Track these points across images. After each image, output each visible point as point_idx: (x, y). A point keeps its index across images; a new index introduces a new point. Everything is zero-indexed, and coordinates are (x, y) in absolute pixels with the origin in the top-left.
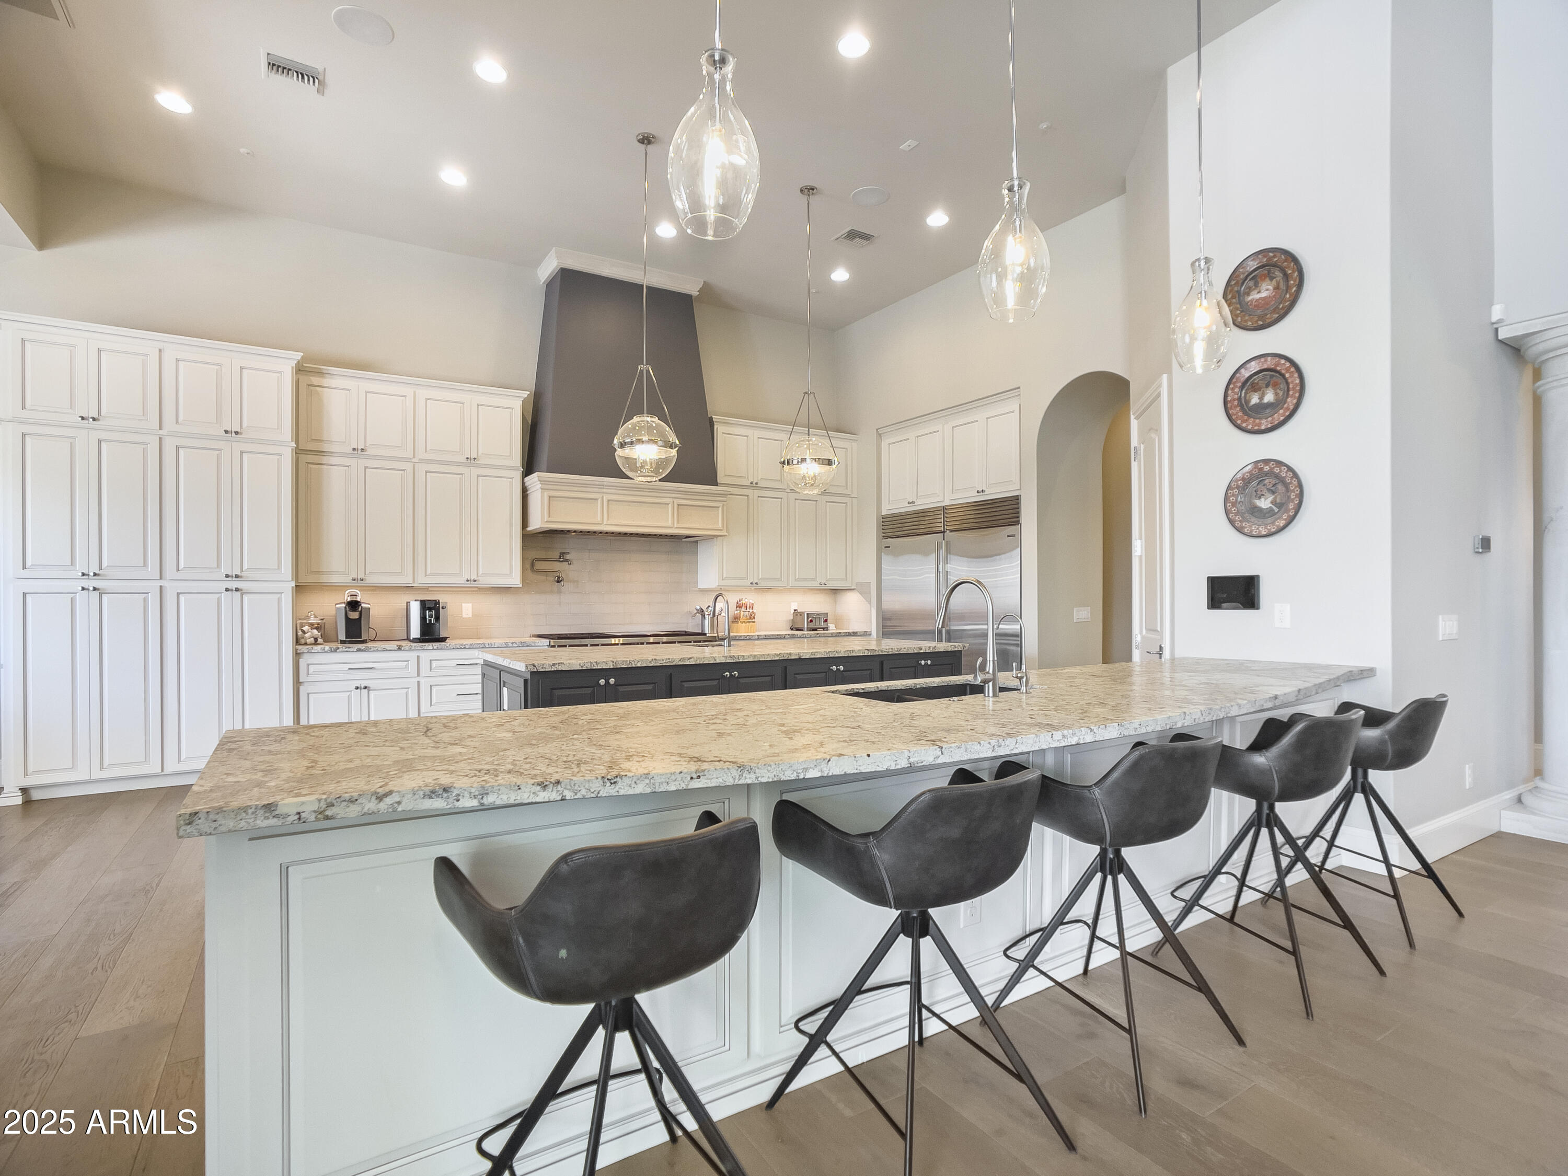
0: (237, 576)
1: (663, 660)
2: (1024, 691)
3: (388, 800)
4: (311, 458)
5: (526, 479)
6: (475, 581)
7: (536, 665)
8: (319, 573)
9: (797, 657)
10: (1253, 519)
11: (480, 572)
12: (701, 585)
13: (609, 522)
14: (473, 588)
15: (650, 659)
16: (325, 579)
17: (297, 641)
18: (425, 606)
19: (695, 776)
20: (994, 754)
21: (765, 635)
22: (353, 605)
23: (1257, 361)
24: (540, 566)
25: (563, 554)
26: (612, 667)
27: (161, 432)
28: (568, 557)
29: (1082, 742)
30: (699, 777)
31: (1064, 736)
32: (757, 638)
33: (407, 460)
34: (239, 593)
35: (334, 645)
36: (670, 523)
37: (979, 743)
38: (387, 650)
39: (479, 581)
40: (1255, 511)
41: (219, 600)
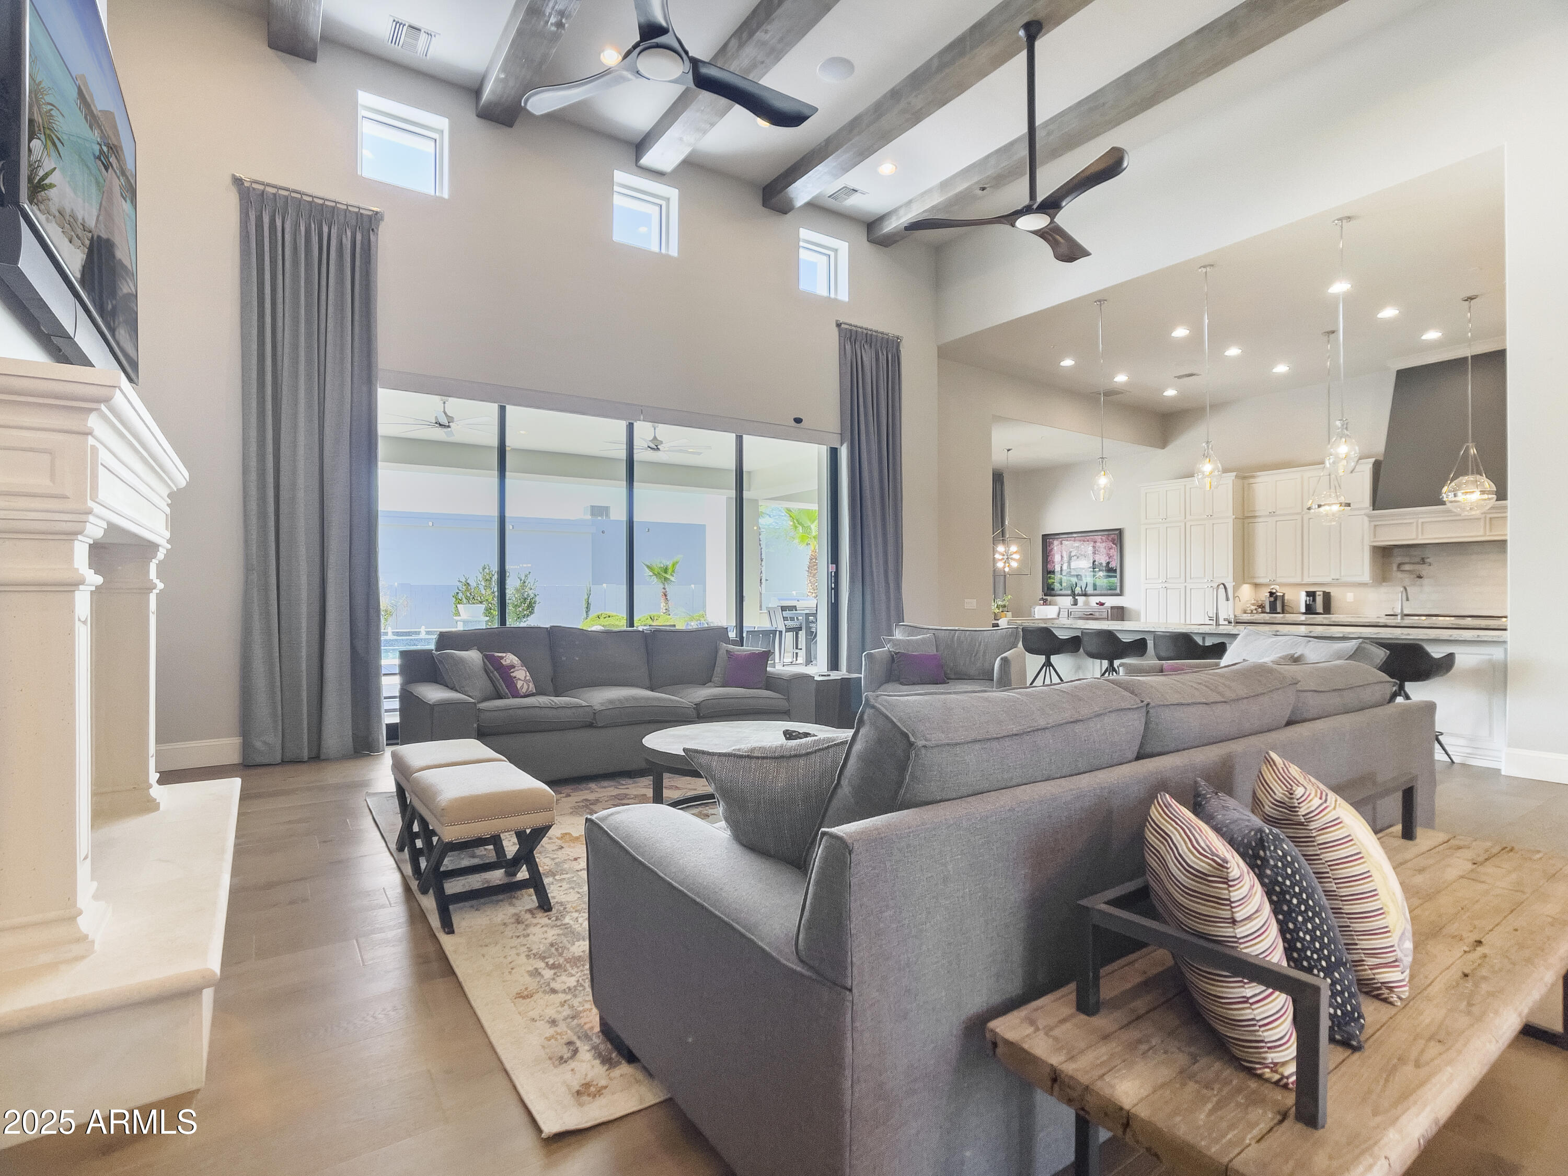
0: (1211, 581)
4: (1250, 521)
8: (1254, 577)
11: (1343, 574)
13: (1423, 537)
14: (1337, 583)
16: (1257, 581)
22: (1274, 594)
24: (1405, 567)
25: (1424, 558)
27: (1185, 521)
28: (1428, 560)
33: (1298, 514)
34: (1212, 589)
36: (1481, 533)
41: (1205, 592)
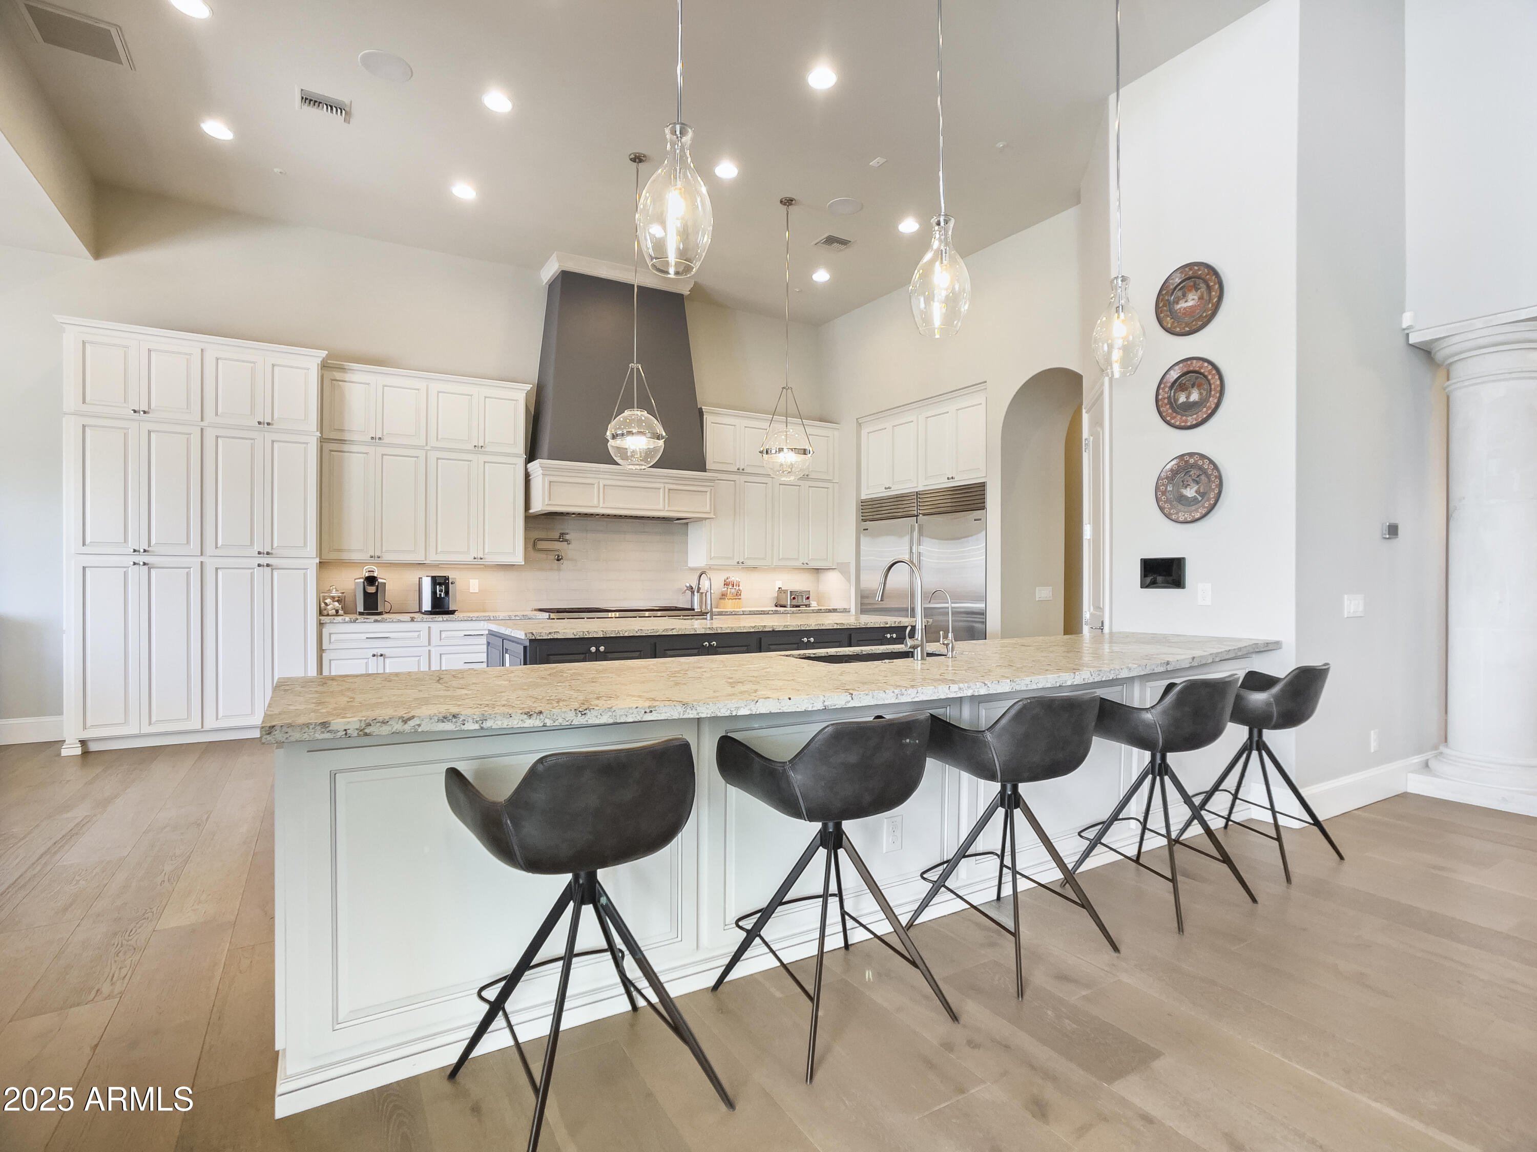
0: (268, 553)
1: (648, 630)
2: (951, 656)
3: (411, 723)
4: (334, 446)
5: (529, 465)
6: (481, 559)
7: (534, 633)
8: (340, 550)
9: (771, 630)
10: (1180, 507)
11: (486, 551)
12: (691, 564)
13: (605, 506)
14: (480, 566)
15: (637, 630)
16: (345, 556)
17: (321, 613)
18: (435, 581)
19: (648, 711)
20: (897, 701)
21: (750, 611)
22: (371, 580)
23: (1185, 363)
24: (542, 545)
25: (562, 534)
26: (602, 636)
27: (202, 424)
28: (567, 537)
29: (976, 694)
30: (651, 712)
31: (960, 689)
32: (742, 613)
33: (420, 448)
34: (269, 569)
35: (353, 617)
36: (661, 507)
37: (884, 691)
38: (401, 622)
39: (485, 558)
40: (1182, 499)
41: (252, 574)
